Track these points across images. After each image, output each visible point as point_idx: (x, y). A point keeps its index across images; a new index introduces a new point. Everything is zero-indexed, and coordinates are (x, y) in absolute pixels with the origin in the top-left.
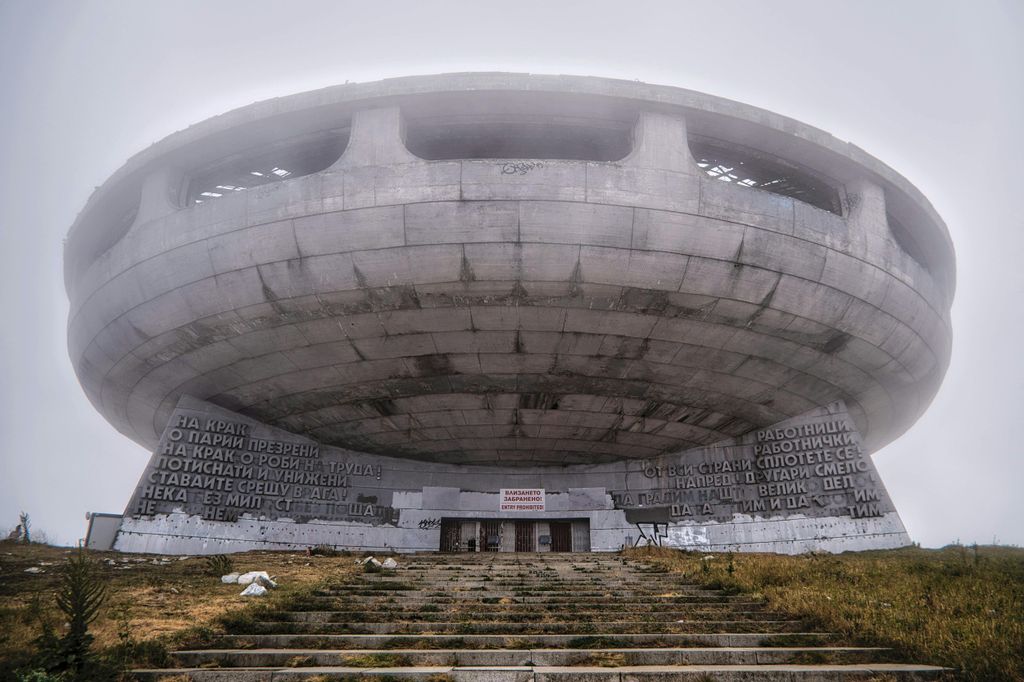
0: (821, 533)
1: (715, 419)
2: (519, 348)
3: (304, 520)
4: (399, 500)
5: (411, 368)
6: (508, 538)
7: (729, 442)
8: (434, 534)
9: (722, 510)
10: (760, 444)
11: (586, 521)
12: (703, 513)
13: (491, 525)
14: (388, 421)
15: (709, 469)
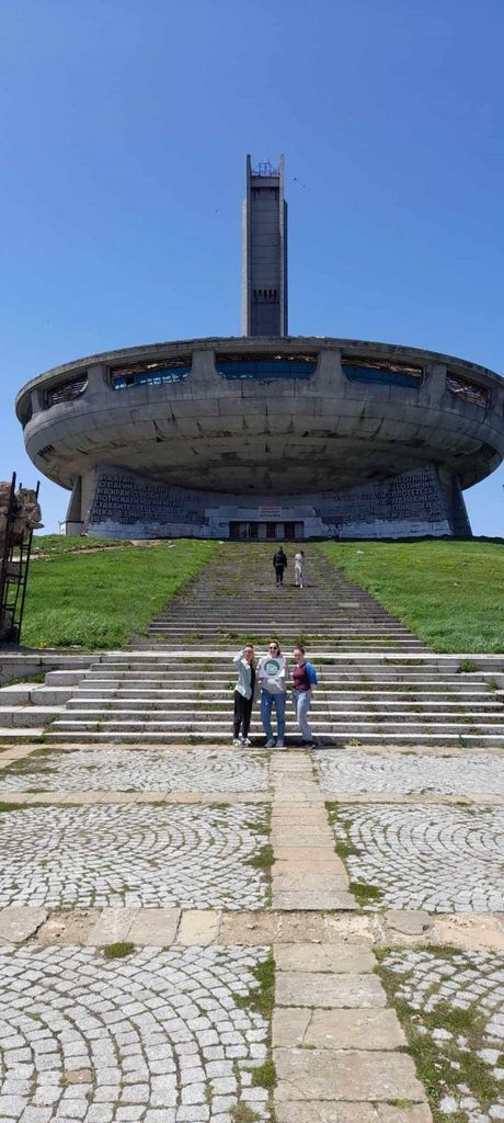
0: (414, 529)
1: (366, 474)
2: (267, 450)
3: (164, 523)
4: (208, 513)
5: (218, 457)
6: (262, 532)
7: (376, 483)
8: (227, 529)
9: (370, 518)
10: (392, 485)
11: (302, 523)
12: (361, 518)
13: (254, 525)
14: (204, 477)
15: (365, 497)
